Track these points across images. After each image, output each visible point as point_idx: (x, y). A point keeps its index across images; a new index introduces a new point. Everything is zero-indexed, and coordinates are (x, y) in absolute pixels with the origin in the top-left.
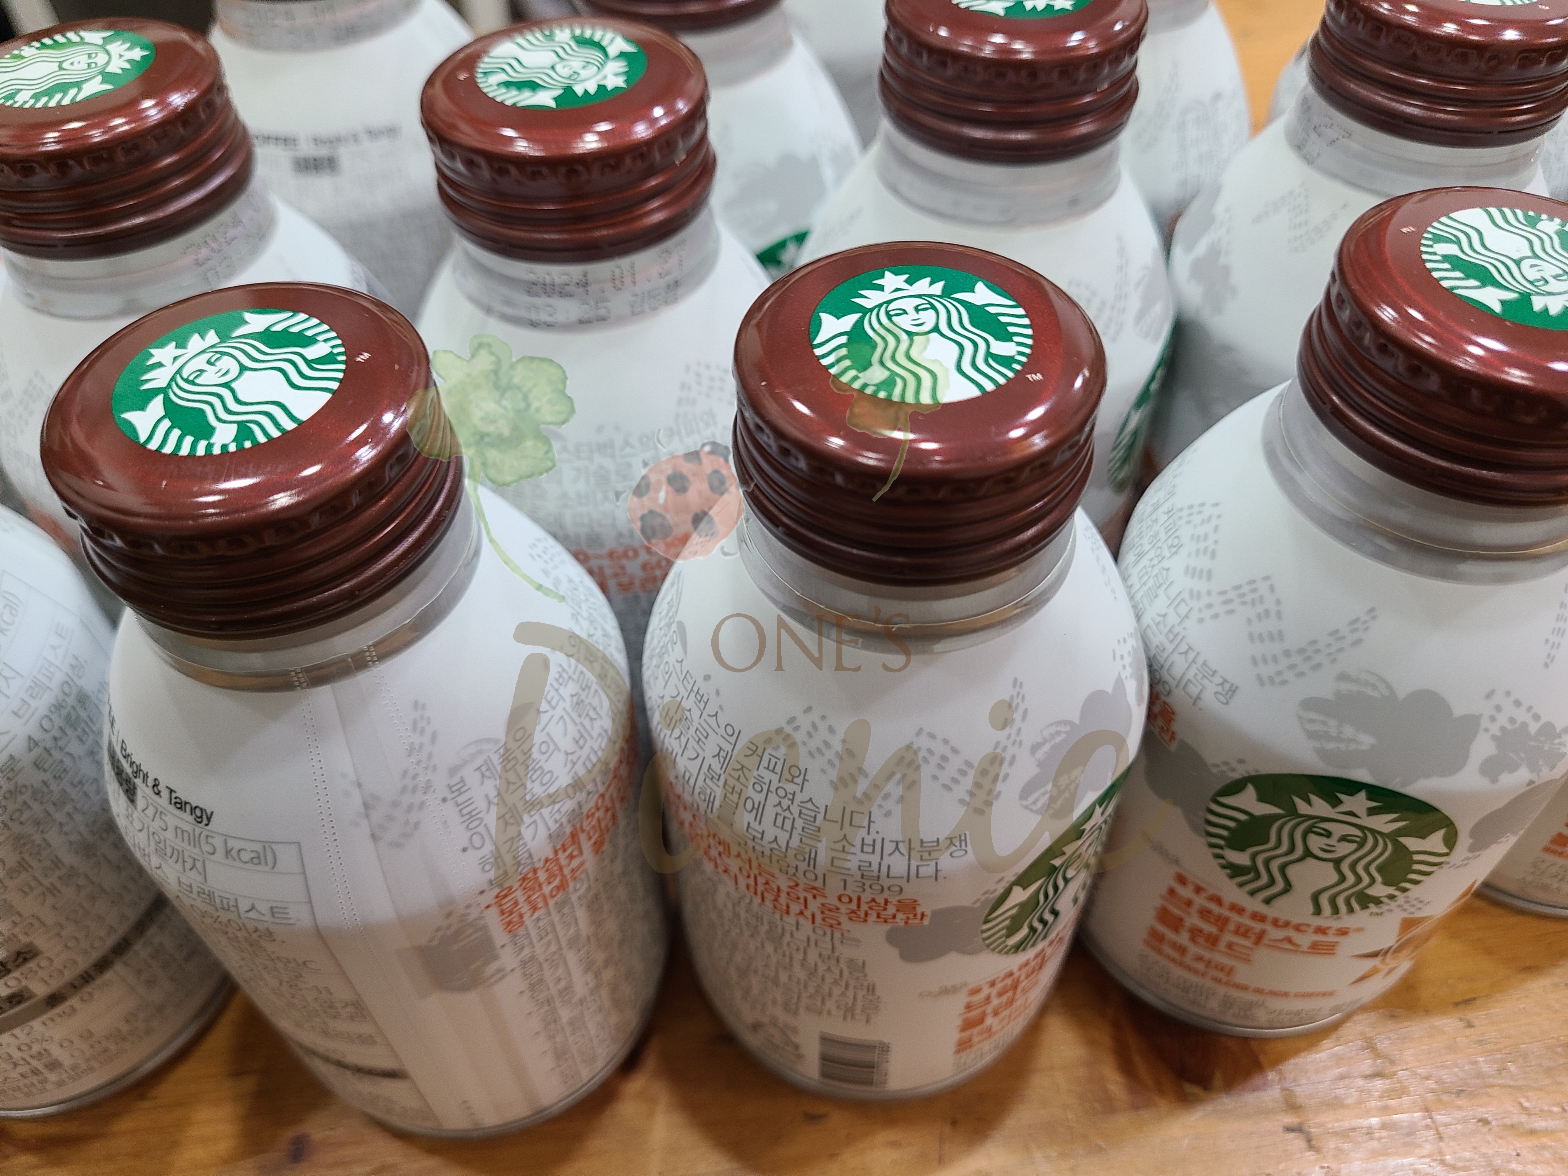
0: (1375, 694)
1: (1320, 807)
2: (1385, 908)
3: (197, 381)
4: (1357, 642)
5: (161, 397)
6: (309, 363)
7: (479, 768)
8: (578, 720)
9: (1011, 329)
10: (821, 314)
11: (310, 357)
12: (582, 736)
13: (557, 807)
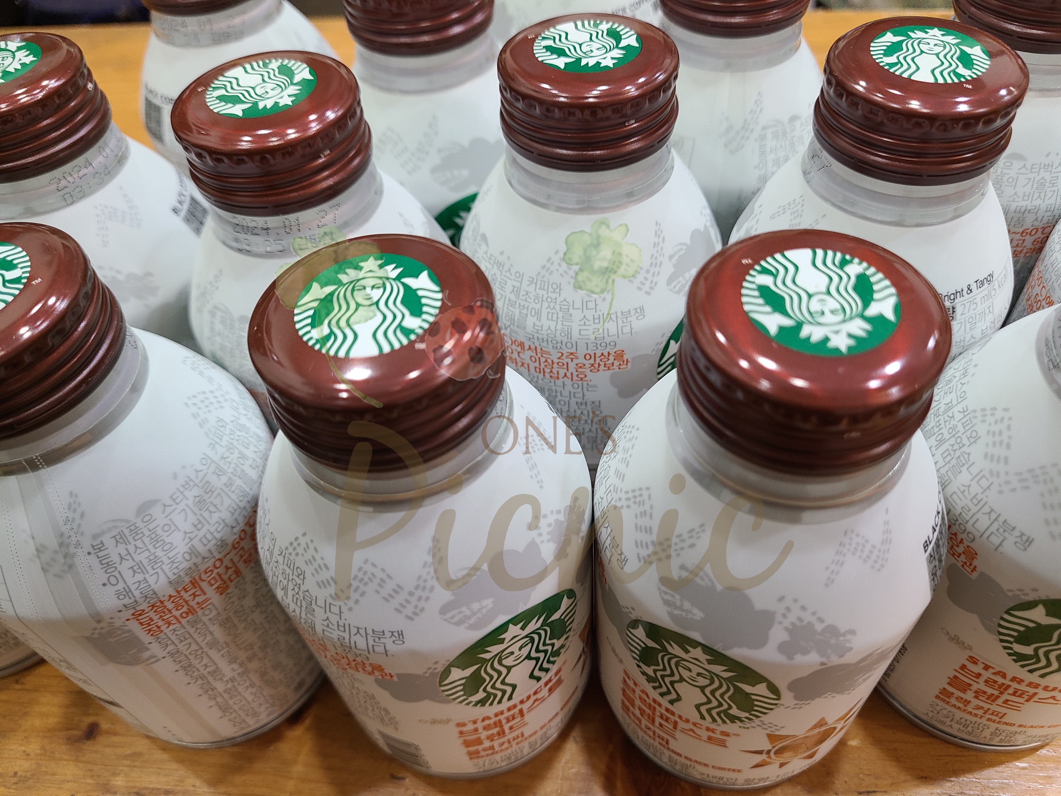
0: (703, 584)
1: (678, 651)
4: (692, 546)
6: (5, 282)
7: (114, 537)
9: (426, 309)
10: (314, 284)
11: (7, 278)
12: (200, 522)
13: (175, 565)
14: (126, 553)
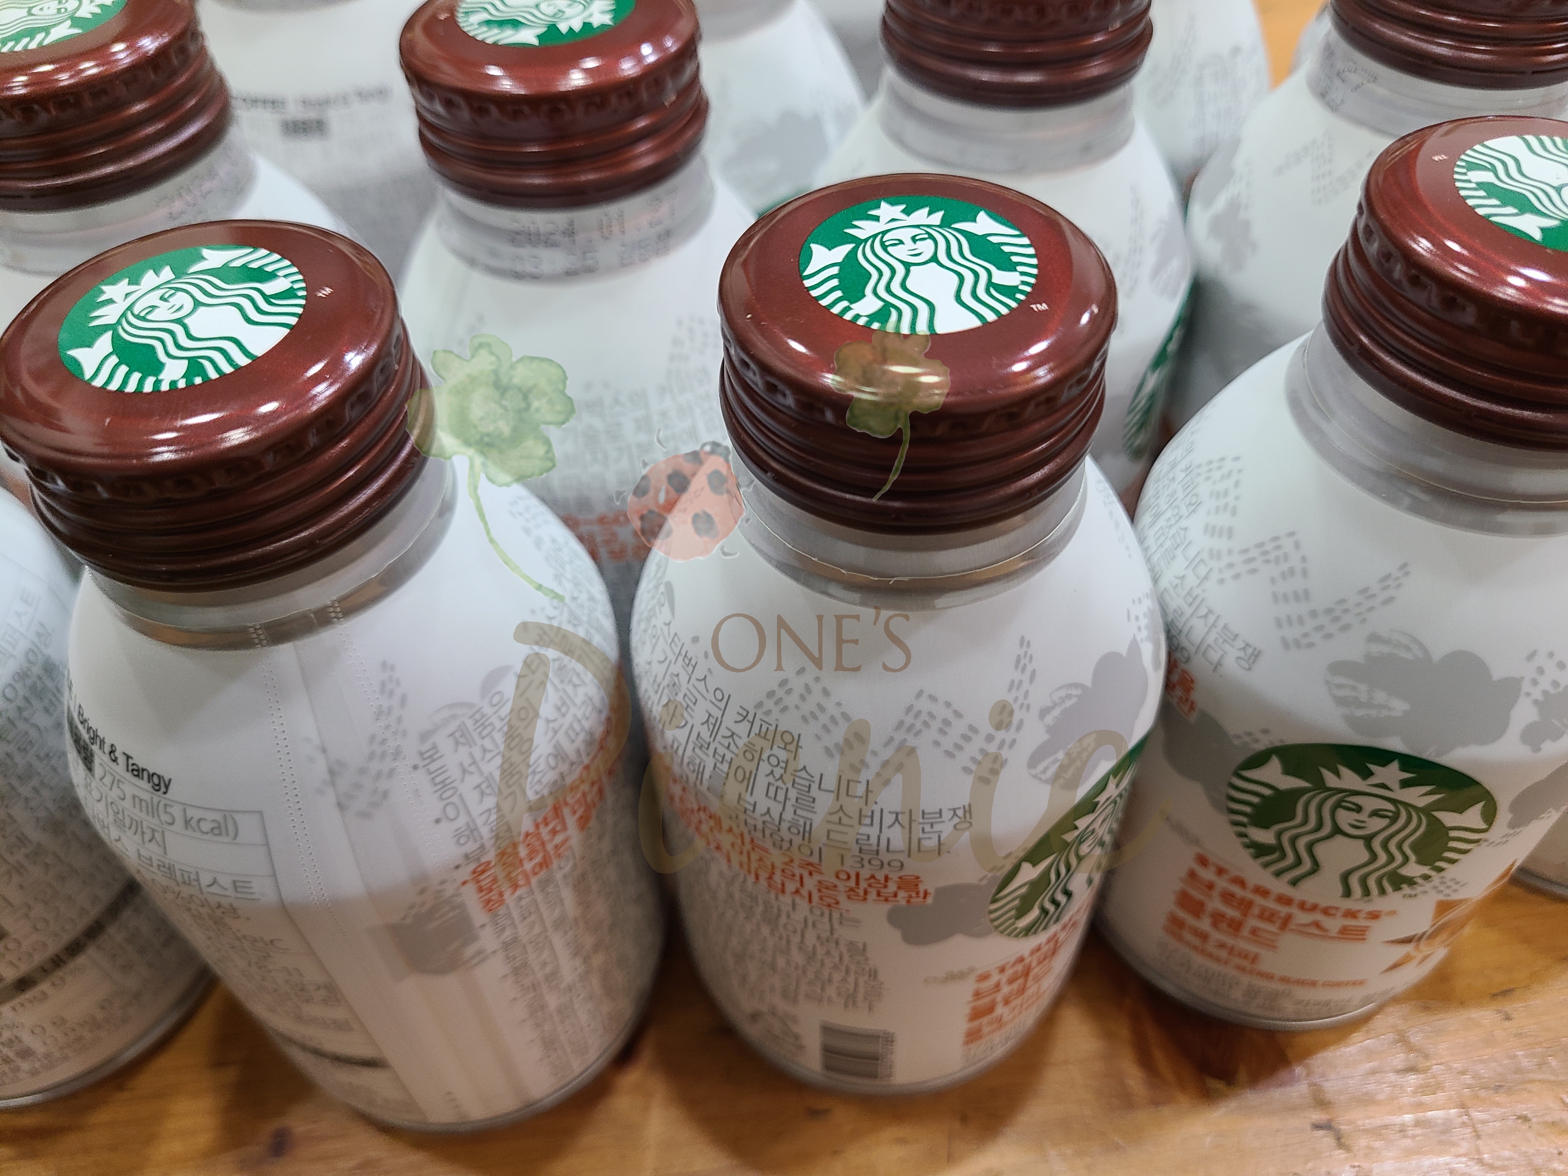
0: (1409, 656)
1: (1349, 779)
2: (1419, 889)
3: (149, 317)
4: (1389, 601)
5: (110, 333)
6: (267, 298)
7: (452, 735)
8: (560, 686)
9: (1015, 259)
10: (813, 246)
11: (268, 292)
12: (564, 703)
13: (537, 777)
14: (469, 761)
